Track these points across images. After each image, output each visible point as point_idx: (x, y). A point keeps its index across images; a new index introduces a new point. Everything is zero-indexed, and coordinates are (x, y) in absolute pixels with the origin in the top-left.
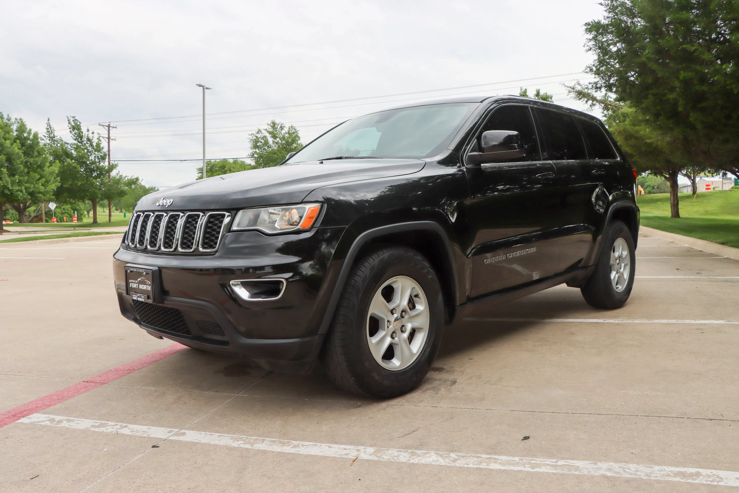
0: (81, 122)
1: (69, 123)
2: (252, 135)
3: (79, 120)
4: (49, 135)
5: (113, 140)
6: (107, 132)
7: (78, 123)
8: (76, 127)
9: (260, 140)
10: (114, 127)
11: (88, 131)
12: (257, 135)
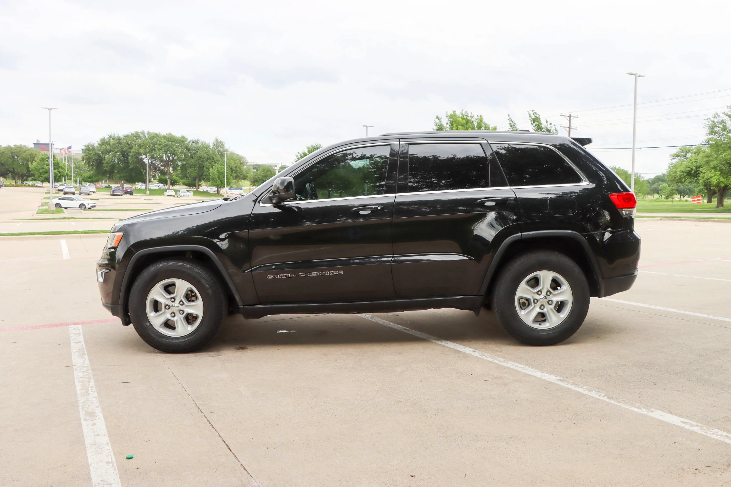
0: (539, 114)
1: (530, 117)
2: (707, 120)
3: (538, 113)
4: (512, 129)
5: (573, 129)
6: (568, 122)
7: (538, 116)
8: (536, 120)
9: (717, 124)
10: (575, 117)
11: (547, 122)
12: (714, 119)
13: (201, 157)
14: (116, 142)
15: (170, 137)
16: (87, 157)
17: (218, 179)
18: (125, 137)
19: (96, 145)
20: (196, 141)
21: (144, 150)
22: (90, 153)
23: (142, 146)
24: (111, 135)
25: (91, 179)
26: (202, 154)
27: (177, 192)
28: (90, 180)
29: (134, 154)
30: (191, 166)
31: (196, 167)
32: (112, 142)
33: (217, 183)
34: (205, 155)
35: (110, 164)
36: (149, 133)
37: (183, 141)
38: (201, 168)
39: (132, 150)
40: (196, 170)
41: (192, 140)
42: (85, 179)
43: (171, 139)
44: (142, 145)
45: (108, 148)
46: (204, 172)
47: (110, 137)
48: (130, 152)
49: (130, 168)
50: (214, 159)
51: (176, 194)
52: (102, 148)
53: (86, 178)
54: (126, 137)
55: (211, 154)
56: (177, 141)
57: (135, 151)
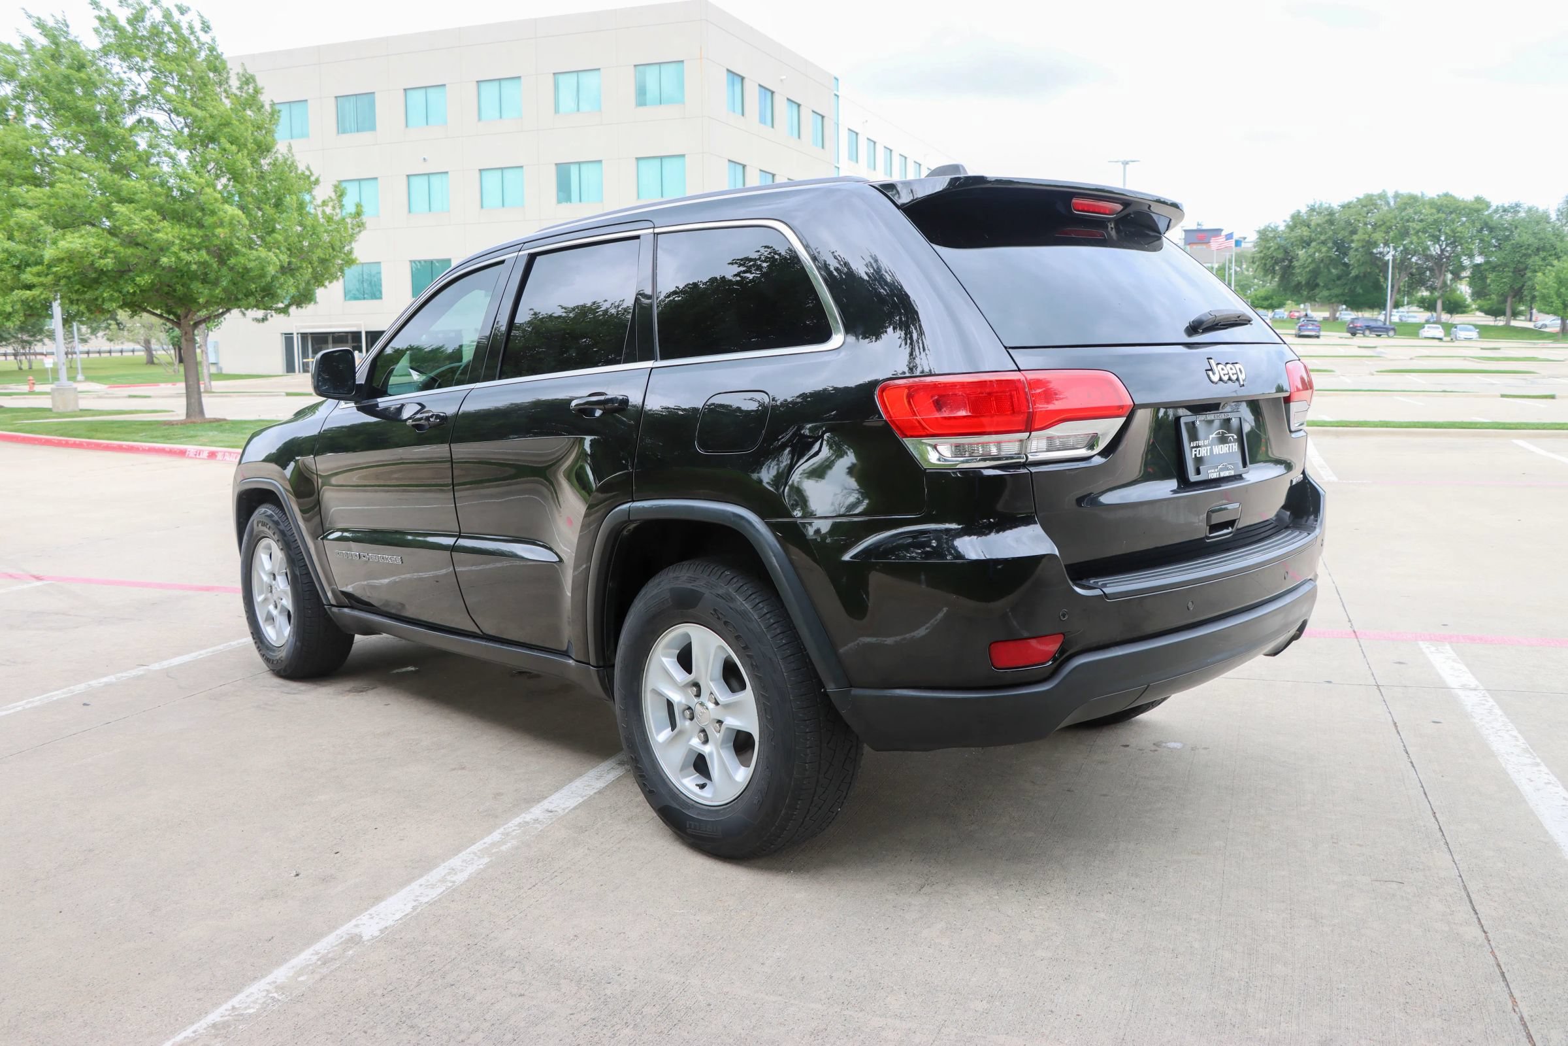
13: (1521, 246)
14: (1324, 220)
15: (1445, 202)
16: (1262, 255)
17: (1555, 297)
18: (1343, 207)
19: (1282, 228)
20: (1512, 208)
21: (1384, 235)
22: (1268, 245)
23: (1380, 226)
24: (1314, 206)
25: (1270, 301)
26: (1524, 238)
27: (1450, 329)
28: (1266, 303)
29: (1360, 245)
30: (1494, 268)
31: (1506, 269)
32: (1316, 219)
33: (1552, 306)
34: (1532, 240)
35: (1308, 270)
36: (1396, 196)
37: (1477, 211)
38: (1520, 271)
39: (1355, 237)
40: (1507, 276)
41: (1503, 207)
42: (1256, 302)
43: (1448, 208)
44: (1379, 224)
45: (1305, 233)
46: (1525, 282)
47: (1311, 209)
48: (1352, 241)
49: (1351, 275)
50: (1555, 249)
51: (1448, 333)
52: (1293, 234)
53: (1258, 300)
54: (1346, 207)
55: (1548, 236)
56: (1464, 209)
57: (1363, 237)
